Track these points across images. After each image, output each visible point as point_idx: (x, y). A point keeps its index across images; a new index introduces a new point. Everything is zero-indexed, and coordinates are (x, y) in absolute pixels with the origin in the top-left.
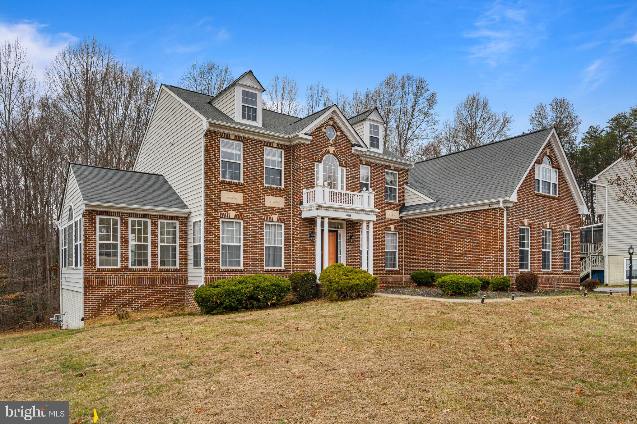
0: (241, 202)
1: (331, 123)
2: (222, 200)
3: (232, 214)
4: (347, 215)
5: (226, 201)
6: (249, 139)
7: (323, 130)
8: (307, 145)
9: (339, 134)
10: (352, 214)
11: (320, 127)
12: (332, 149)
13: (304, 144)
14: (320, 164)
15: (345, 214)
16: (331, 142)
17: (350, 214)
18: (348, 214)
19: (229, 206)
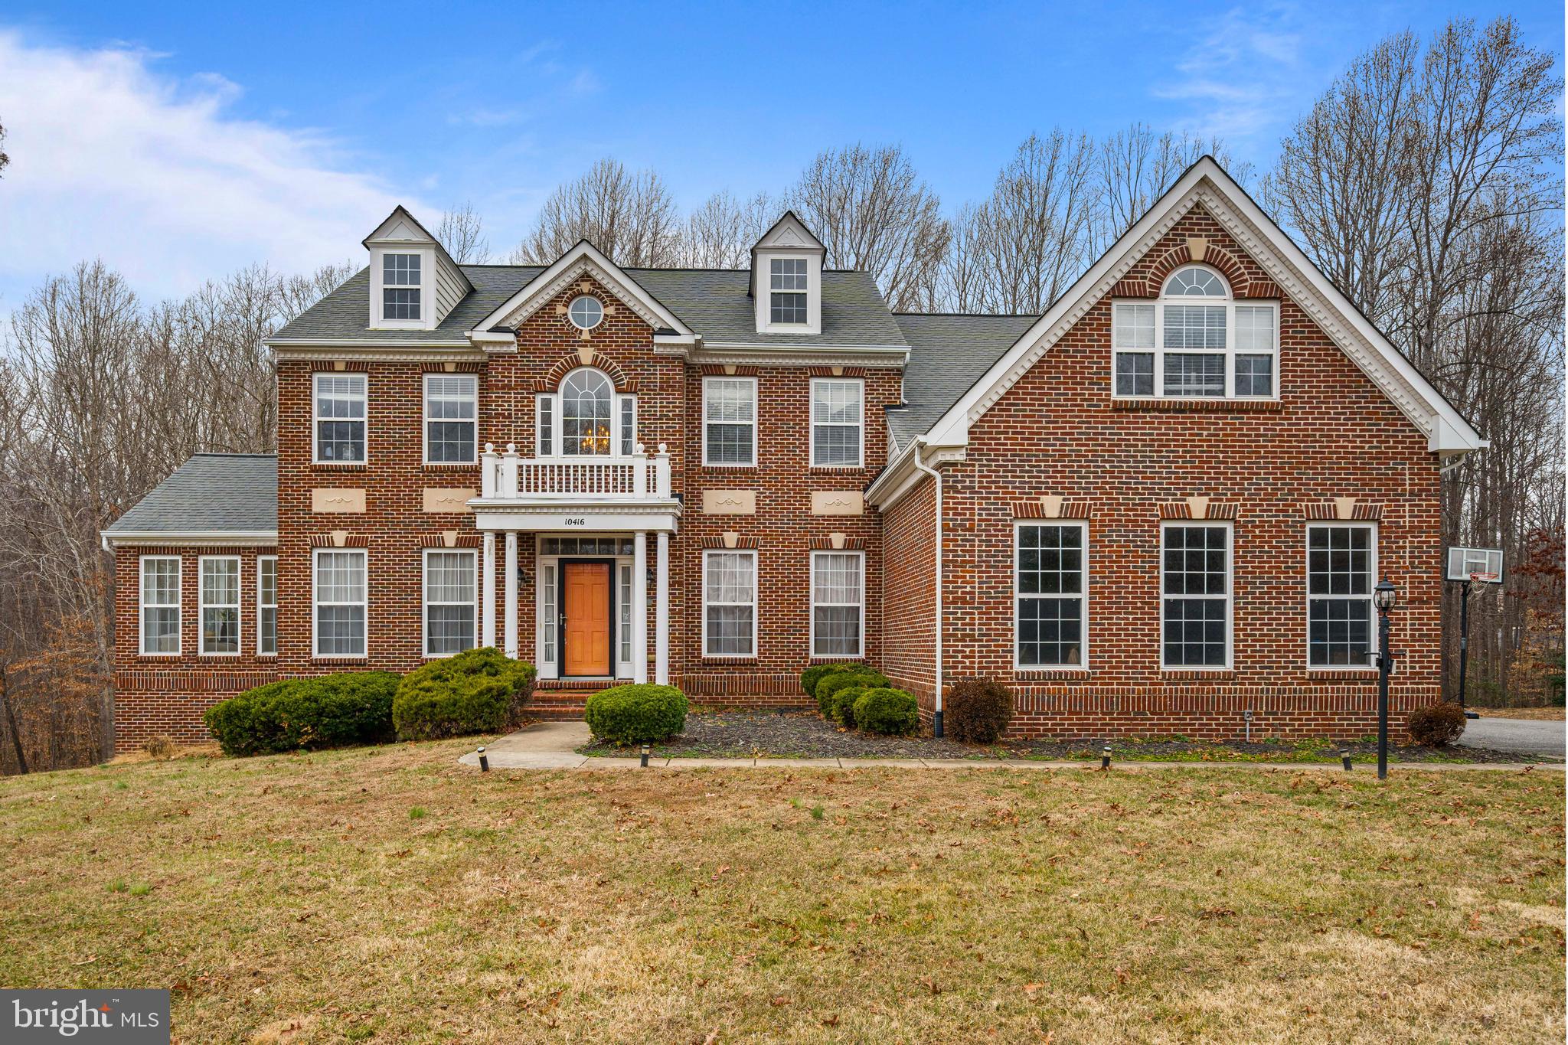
0: (361, 508)
1: (586, 287)
2: (315, 509)
3: (339, 537)
4: (569, 522)
5: (324, 511)
6: (380, 364)
7: (560, 309)
8: (511, 355)
9: (611, 311)
10: (586, 518)
11: (551, 304)
12: (586, 354)
13: (499, 355)
14: (553, 397)
15: (565, 518)
16: (586, 336)
17: (580, 517)
18: (573, 518)
19: (333, 521)
